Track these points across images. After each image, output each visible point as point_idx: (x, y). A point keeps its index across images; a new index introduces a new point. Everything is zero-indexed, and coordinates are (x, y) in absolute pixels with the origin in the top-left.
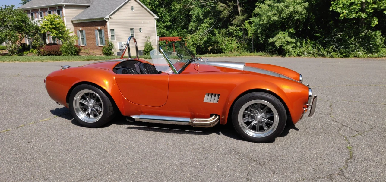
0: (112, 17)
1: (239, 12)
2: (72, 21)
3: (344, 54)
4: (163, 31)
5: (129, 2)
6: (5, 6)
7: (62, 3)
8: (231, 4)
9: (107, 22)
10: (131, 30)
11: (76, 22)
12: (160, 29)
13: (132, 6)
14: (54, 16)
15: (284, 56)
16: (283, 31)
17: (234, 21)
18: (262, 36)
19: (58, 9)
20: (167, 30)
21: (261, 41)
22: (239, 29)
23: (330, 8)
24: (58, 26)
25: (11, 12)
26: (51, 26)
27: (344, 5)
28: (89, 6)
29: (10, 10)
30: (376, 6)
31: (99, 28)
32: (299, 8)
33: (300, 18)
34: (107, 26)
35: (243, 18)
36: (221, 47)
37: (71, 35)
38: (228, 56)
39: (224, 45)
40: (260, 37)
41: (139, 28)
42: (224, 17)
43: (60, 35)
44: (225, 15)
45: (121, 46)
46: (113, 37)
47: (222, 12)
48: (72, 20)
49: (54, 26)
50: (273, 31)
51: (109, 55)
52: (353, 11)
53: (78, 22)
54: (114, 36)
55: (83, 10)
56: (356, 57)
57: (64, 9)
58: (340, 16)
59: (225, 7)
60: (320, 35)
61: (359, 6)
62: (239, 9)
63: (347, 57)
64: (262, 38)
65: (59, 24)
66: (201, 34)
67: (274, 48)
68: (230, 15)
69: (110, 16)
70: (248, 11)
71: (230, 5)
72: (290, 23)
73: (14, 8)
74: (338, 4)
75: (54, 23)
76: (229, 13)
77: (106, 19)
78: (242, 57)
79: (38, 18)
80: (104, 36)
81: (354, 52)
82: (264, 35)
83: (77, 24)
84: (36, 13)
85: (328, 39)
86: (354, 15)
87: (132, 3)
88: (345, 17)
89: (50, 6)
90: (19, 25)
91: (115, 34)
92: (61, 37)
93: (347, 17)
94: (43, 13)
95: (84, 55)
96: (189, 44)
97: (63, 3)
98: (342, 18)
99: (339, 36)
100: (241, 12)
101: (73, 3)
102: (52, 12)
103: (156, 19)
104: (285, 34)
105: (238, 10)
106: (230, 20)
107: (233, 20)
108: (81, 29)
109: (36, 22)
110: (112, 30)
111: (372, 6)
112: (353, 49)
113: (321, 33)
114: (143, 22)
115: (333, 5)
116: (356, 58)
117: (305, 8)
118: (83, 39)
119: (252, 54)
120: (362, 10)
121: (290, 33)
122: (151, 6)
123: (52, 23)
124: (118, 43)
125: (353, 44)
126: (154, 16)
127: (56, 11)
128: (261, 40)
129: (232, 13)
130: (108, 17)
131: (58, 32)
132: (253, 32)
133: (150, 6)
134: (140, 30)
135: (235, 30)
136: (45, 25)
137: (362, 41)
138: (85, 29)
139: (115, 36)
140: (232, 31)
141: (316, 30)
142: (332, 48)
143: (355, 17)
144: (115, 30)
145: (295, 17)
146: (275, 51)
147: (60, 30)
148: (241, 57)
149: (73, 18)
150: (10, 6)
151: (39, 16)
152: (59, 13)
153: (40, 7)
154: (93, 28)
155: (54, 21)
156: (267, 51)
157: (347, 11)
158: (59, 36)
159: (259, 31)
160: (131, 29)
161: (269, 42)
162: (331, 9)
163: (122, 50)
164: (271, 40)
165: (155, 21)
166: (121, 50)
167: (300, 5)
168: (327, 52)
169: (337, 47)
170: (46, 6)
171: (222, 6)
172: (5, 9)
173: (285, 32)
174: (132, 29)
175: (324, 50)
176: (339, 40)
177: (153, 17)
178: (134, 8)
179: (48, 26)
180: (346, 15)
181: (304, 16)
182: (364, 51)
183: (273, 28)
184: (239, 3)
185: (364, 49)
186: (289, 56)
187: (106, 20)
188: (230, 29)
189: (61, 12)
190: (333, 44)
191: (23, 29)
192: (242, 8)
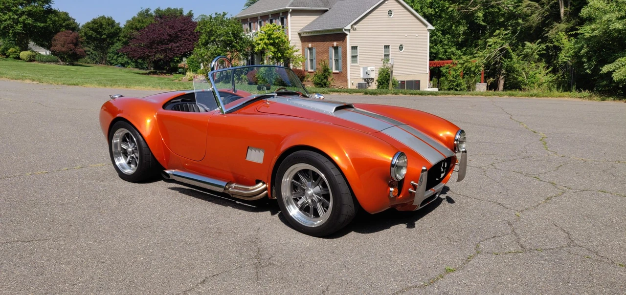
0: (355, 26)
1: (562, 15)
2: (299, 34)
4: (450, 50)
5: (386, 2)
6: (216, 14)
7: (287, 8)
9: (346, 35)
10: (385, 48)
11: (305, 35)
12: (446, 47)
13: (390, 9)
14: (274, 27)
17: (550, 32)
18: (589, 59)
19: (282, 15)
20: (458, 49)
21: (588, 71)
22: (545, 48)
24: (278, 41)
25: (222, 22)
26: (267, 41)
28: (326, 11)
29: (220, 20)
31: (335, 44)
34: (346, 41)
35: (566, 26)
36: (519, 80)
37: (295, 54)
38: (515, 96)
39: (525, 76)
40: (584, 62)
41: (400, 45)
42: (532, 25)
43: (280, 55)
45: (367, 73)
46: (354, 59)
47: (529, 16)
48: (299, 32)
49: (272, 41)
50: (614, 52)
51: (322, 86)
53: (308, 35)
54: (356, 57)
55: (317, 17)
57: (289, 15)
59: (536, 8)
62: (562, 11)
64: (590, 64)
65: (279, 38)
68: (543, 22)
69: (352, 26)
71: (544, 4)
73: (225, 16)
75: (272, 36)
76: (542, 18)
77: (346, 30)
78: (542, 98)
79: (256, 29)
80: (341, 57)
83: (307, 38)
84: (254, 23)
87: (391, 4)
89: (272, 12)
90: (228, 40)
91: (358, 54)
92: (280, 58)
94: (263, 22)
95: (309, 86)
96: (454, 73)
97: (289, 6)
100: (565, 15)
101: (303, 7)
102: (274, 21)
103: (429, 30)
105: (559, 11)
106: (544, 31)
107: (547, 32)
108: (310, 45)
109: (252, 36)
110: (354, 48)
114: (406, 35)
118: (311, 60)
119: (566, 93)
122: (433, 9)
123: (269, 36)
124: (362, 69)
126: (426, 26)
127: (280, 18)
128: (586, 69)
129: (547, 19)
130: (349, 27)
131: (276, 50)
132: (571, 53)
133: (431, 8)
134: (401, 47)
135: (537, 49)
136: (261, 40)
138: (317, 46)
139: (358, 57)
144: (358, 48)
147: (280, 46)
148: (540, 98)
149: (302, 29)
150: (222, 14)
151: (259, 27)
152: (282, 23)
153: (260, 14)
154: (326, 44)
155: (273, 34)
156: (597, 90)
158: (277, 56)
159: (583, 52)
160: (385, 46)
161: (601, 72)
163: (368, 79)
164: (605, 69)
165: (428, 33)
166: (365, 79)
170: (268, 13)
171: (530, 6)
172: (215, 18)
174: (387, 47)
177: (424, 27)
178: (393, 13)
179: (264, 41)
187: (346, 32)
188: (526, 47)
189: (285, 20)
191: (234, 45)
192: (568, 9)
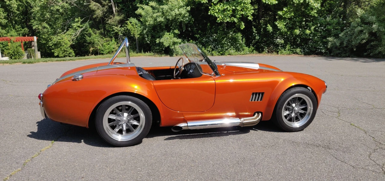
1: (114, 12)
3: (221, 53)
8: (105, 3)
15: (171, 55)
16: (168, 32)
21: (148, 42)
23: (208, 12)
27: (219, 10)
30: (243, 13)
32: (183, 11)
33: (184, 20)
35: (120, 18)
36: (99, 48)
39: (101, 46)
40: (146, 38)
44: (99, 15)
47: (96, 11)
52: (226, 16)
56: (230, 54)
58: (217, 19)
59: (99, 7)
60: (199, 36)
61: (231, 12)
62: (114, 9)
63: (223, 55)
64: (148, 38)
66: (72, 34)
67: (161, 49)
68: (104, 15)
70: (123, 12)
71: (104, 5)
72: (174, 24)
74: (214, 9)
76: (103, 13)
81: (228, 50)
82: (149, 36)
85: (206, 39)
86: (228, 20)
88: (221, 21)
93: (223, 20)
98: (219, 22)
99: (215, 37)
100: (116, 12)
104: (171, 35)
105: (112, 10)
106: (105, 20)
107: (108, 20)
111: (241, 13)
112: (226, 48)
113: (200, 34)
115: (211, 10)
116: (229, 56)
117: (188, 11)
119: (139, 54)
120: (233, 15)
121: (174, 34)
125: (225, 44)
128: (147, 41)
129: (106, 13)
132: (139, 33)
135: (120, 31)
137: (231, 41)
140: (116, 31)
141: (195, 32)
142: (211, 48)
143: (229, 21)
145: (179, 19)
146: (162, 51)
156: (155, 51)
157: (222, 16)
159: (145, 32)
162: (209, 14)
164: (157, 41)
167: (182, 8)
168: (207, 50)
169: (214, 47)
171: (96, 5)
173: (170, 33)
175: (205, 49)
176: (215, 40)
180: (222, 19)
181: (187, 19)
182: (234, 50)
183: (157, 29)
184: (113, 3)
185: (234, 48)
186: (176, 56)
188: (114, 29)
190: (211, 44)
192: (117, 8)
